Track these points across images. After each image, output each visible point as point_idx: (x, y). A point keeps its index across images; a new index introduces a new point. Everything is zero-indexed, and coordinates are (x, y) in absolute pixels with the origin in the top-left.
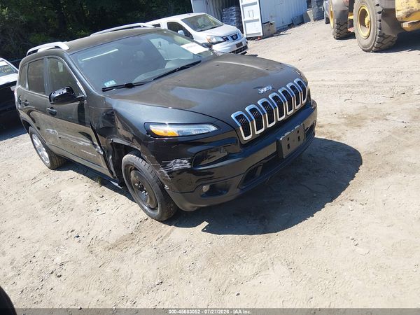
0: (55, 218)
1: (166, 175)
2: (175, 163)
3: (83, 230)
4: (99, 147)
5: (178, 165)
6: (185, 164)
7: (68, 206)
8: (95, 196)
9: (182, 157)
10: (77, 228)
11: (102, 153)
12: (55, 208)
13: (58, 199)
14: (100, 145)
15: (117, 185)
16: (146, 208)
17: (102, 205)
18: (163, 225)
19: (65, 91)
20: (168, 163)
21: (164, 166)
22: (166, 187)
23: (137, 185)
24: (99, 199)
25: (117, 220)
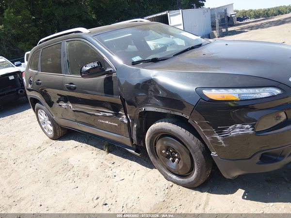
0: (73, 185)
1: (221, 141)
2: (234, 128)
3: (108, 197)
4: (125, 116)
5: (237, 130)
6: (248, 129)
7: (83, 172)
10: (102, 196)
11: (126, 122)
12: (70, 174)
13: (71, 167)
14: (126, 114)
17: (117, 171)
18: (194, 192)
19: (96, 65)
20: (225, 129)
21: (220, 132)
22: (214, 154)
23: (164, 151)
24: (112, 166)
25: (140, 186)
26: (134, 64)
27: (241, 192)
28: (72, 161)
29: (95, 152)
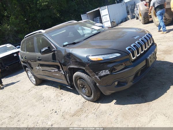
0: (43, 105)
1: (98, 78)
2: (102, 72)
3: (57, 109)
4: (62, 71)
5: (104, 73)
6: (107, 72)
7: (48, 99)
8: (59, 94)
9: (105, 69)
10: (55, 109)
11: (64, 73)
12: (42, 101)
13: (43, 97)
14: (63, 70)
15: (70, 87)
16: (85, 96)
17: (63, 97)
18: (95, 103)
19: (47, 48)
20: (99, 73)
21: (97, 74)
22: (97, 84)
23: (80, 86)
24: (61, 95)
25: (72, 103)
26: (64, 46)
27: (115, 101)
28: (44, 95)
29: (54, 90)
